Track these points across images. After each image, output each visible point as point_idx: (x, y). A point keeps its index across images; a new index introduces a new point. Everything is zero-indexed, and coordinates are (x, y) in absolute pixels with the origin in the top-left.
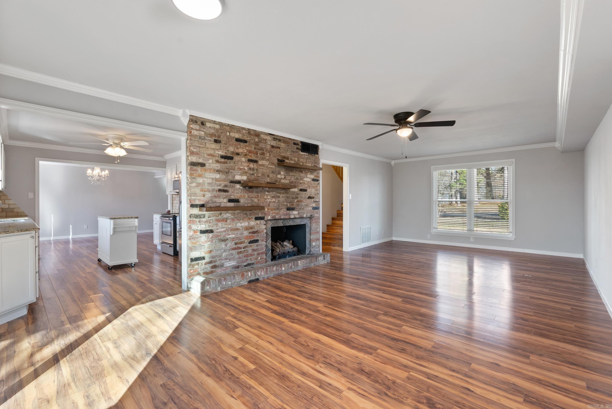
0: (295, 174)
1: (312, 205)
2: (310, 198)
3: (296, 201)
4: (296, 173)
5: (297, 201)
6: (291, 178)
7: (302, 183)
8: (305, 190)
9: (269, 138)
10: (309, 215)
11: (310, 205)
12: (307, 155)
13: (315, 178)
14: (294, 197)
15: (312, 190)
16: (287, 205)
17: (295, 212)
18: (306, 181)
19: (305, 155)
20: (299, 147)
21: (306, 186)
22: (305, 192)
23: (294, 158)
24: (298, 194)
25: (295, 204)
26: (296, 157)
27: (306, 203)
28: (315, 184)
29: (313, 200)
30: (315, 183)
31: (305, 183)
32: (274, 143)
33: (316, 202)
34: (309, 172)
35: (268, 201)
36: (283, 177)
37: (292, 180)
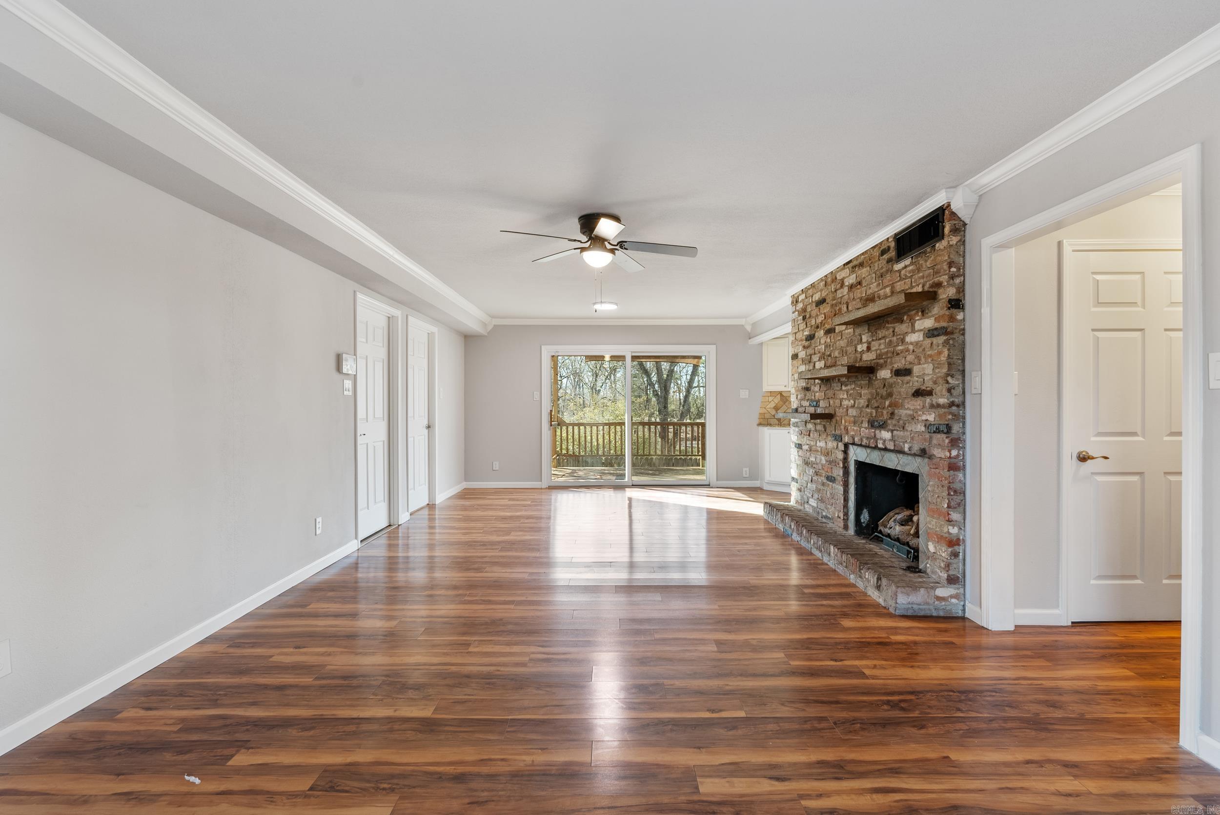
0: (887, 333)
1: (924, 418)
2: (918, 393)
3: (887, 403)
4: (888, 329)
5: (890, 406)
6: (880, 345)
7: (902, 351)
8: (907, 372)
9: (847, 271)
10: (916, 448)
11: (919, 416)
12: (912, 264)
13: (937, 325)
14: (885, 393)
15: (923, 369)
16: (871, 414)
17: (886, 435)
18: (911, 343)
19: (909, 266)
20: (892, 254)
21: (910, 358)
22: (908, 378)
23: (883, 291)
24: (891, 386)
25: (885, 412)
26: (887, 286)
27: (908, 409)
28: (935, 347)
29: (928, 400)
30: (934, 342)
31: (908, 350)
32: (851, 280)
33: (939, 406)
34: (917, 313)
35: (844, 405)
36: (865, 346)
37: (880, 350)
